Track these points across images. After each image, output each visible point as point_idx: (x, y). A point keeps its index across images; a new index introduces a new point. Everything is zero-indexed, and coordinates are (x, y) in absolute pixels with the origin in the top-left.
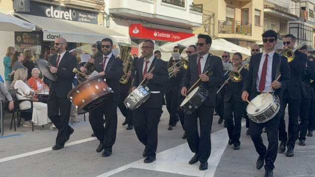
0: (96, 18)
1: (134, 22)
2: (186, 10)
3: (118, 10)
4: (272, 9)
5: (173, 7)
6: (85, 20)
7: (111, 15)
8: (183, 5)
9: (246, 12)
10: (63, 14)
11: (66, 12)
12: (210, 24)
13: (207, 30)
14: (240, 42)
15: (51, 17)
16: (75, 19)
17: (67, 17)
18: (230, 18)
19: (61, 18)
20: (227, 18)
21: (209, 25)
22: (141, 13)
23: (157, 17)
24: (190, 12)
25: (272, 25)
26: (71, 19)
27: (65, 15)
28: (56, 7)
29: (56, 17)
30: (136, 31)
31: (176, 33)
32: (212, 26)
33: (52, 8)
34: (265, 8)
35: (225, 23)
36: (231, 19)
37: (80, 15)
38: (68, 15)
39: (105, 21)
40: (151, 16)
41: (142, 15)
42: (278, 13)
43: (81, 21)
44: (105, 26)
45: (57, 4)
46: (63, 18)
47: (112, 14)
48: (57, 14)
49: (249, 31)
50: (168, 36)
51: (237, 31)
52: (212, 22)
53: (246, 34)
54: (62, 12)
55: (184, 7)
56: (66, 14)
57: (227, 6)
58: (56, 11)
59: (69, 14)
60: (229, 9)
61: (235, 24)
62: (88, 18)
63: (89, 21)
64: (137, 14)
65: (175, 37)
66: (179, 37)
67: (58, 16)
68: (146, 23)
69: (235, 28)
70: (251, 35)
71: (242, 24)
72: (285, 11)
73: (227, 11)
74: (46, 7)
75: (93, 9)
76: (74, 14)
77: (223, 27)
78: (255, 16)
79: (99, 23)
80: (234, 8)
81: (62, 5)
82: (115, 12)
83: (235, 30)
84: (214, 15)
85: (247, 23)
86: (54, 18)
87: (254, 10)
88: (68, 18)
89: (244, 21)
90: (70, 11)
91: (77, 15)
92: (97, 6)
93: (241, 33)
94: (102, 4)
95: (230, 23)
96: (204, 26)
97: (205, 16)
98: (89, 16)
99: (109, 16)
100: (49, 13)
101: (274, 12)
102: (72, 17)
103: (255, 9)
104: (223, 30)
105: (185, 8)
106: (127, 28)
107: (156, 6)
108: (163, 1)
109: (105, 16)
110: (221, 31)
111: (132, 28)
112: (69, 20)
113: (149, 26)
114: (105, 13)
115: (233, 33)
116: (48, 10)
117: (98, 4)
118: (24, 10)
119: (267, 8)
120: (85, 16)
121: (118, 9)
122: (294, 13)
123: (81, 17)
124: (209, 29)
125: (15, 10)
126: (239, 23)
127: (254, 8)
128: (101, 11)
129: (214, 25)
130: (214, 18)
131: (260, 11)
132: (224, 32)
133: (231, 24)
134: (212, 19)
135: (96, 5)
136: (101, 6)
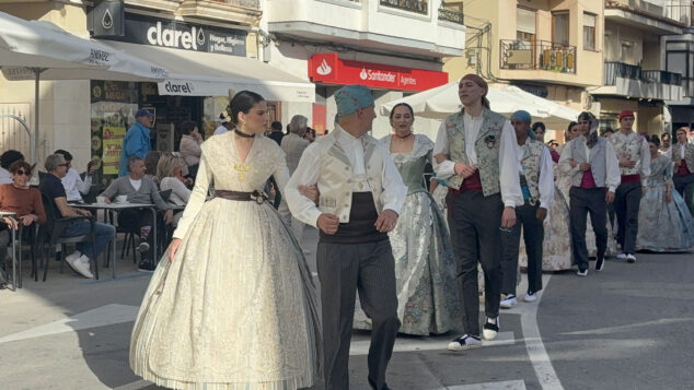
0: (242, 42)
1: (318, 48)
2: (429, 21)
3: (288, 26)
4: (625, 9)
5: (402, 15)
6: (223, 48)
7: (274, 36)
8: (423, 9)
9: (562, 19)
10: (180, 38)
11: (187, 33)
12: (479, 47)
13: (474, 61)
14: (550, 89)
15: (157, 45)
16: (203, 48)
17: (187, 43)
18: (526, 34)
19: (177, 45)
20: (519, 33)
21: (477, 51)
22: (336, 30)
23: (371, 37)
24: (439, 25)
25: (623, 45)
26: (195, 47)
27: (184, 40)
28: (166, 23)
29: (167, 44)
30: (324, 70)
31: (406, 71)
32: (484, 52)
33: (159, 25)
34: (607, 7)
35: (514, 46)
36: (528, 36)
37: (212, 38)
38: (189, 40)
39: (261, 49)
40: (356, 37)
41: (338, 34)
42: (637, 19)
43: (215, 52)
44: (261, 59)
45: (169, 17)
46: (181, 47)
47: (275, 33)
48: (168, 37)
49: (569, 64)
50: (390, 78)
51: (544, 64)
52: (485, 43)
53: (564, 71)
54: (179, 33)
55: (426, 13)
56: (187, 37)
57: (518, 6)
58: (166, 32)
59: (191, 38)
60: (524, 12)
61: (539, 48)
62: (227, 45)
63: (230, 50)
64: (328, 32)
65: (406, 81)
66: (412, 81)
67: (171, 43)
68: (344, 52)
69: (538, 57)
70: (575, 72)
71: (553, 47)
72: (654, 13)
73: (519, 18)
74: (148, 24)
75: (237, 24)
76: (201, 37)
77: (511, 55)
78: (585, 27)
79: (249, 55)
80: (536, 10)
81: (178, 18)
82: (281, 29)
83: (538, 62)
84: (488, 28)
85: (566, 45)
86: (164, 46)
87: (580, 13)
88: (188, 46)
89: (559, 40)
90: (194, 30)
91: (207, 38)
92: (247, 19)
93: (553, 68)
94: (257, 15)
95: (527, 45)
96: (467, 54)
97: (470, 31)
98: (230, 40)
99: (268, 40)
100: (154, 36)
101: (629, 15)
102: (197, 44)
103: (585, 13)
104: (511, 61)
105: (428, 16)
106: (305, 63)
107: (368, 14)
108: (382, 3)
109: (261, 38)
110: (505, 63)
111: (314, 62)
112: (191, 49)
113: (349, 56)
114: (260, 33)
115: (534, 68)
116: (151, 30)
117: (248, 14)
118: (113, 33)
119: (612, 8)
120: (223, 40)
121: (288, 23)
122: (676, 17)
123: (214, 43)
124: (479, 60)
125: (91, 33)
126: (547, 45)
127: (580, 10)
128: (254, 28)
129: (489, 50)
130: (489, 35)
131: (594, 15)
132: (512, 67)
133: (528, 48)
134: (485, 36)
135: (246, 16)
136: (255, 18)
